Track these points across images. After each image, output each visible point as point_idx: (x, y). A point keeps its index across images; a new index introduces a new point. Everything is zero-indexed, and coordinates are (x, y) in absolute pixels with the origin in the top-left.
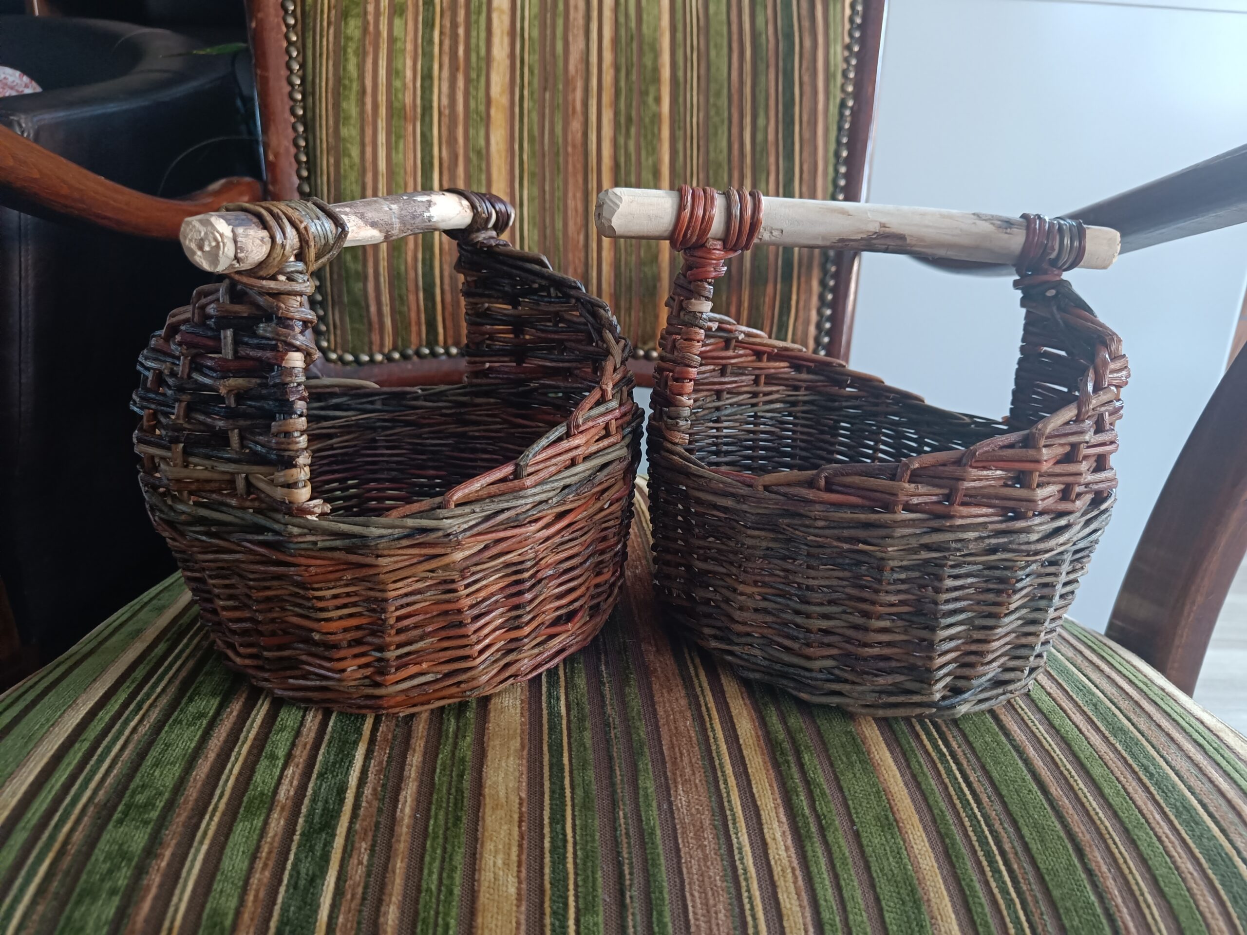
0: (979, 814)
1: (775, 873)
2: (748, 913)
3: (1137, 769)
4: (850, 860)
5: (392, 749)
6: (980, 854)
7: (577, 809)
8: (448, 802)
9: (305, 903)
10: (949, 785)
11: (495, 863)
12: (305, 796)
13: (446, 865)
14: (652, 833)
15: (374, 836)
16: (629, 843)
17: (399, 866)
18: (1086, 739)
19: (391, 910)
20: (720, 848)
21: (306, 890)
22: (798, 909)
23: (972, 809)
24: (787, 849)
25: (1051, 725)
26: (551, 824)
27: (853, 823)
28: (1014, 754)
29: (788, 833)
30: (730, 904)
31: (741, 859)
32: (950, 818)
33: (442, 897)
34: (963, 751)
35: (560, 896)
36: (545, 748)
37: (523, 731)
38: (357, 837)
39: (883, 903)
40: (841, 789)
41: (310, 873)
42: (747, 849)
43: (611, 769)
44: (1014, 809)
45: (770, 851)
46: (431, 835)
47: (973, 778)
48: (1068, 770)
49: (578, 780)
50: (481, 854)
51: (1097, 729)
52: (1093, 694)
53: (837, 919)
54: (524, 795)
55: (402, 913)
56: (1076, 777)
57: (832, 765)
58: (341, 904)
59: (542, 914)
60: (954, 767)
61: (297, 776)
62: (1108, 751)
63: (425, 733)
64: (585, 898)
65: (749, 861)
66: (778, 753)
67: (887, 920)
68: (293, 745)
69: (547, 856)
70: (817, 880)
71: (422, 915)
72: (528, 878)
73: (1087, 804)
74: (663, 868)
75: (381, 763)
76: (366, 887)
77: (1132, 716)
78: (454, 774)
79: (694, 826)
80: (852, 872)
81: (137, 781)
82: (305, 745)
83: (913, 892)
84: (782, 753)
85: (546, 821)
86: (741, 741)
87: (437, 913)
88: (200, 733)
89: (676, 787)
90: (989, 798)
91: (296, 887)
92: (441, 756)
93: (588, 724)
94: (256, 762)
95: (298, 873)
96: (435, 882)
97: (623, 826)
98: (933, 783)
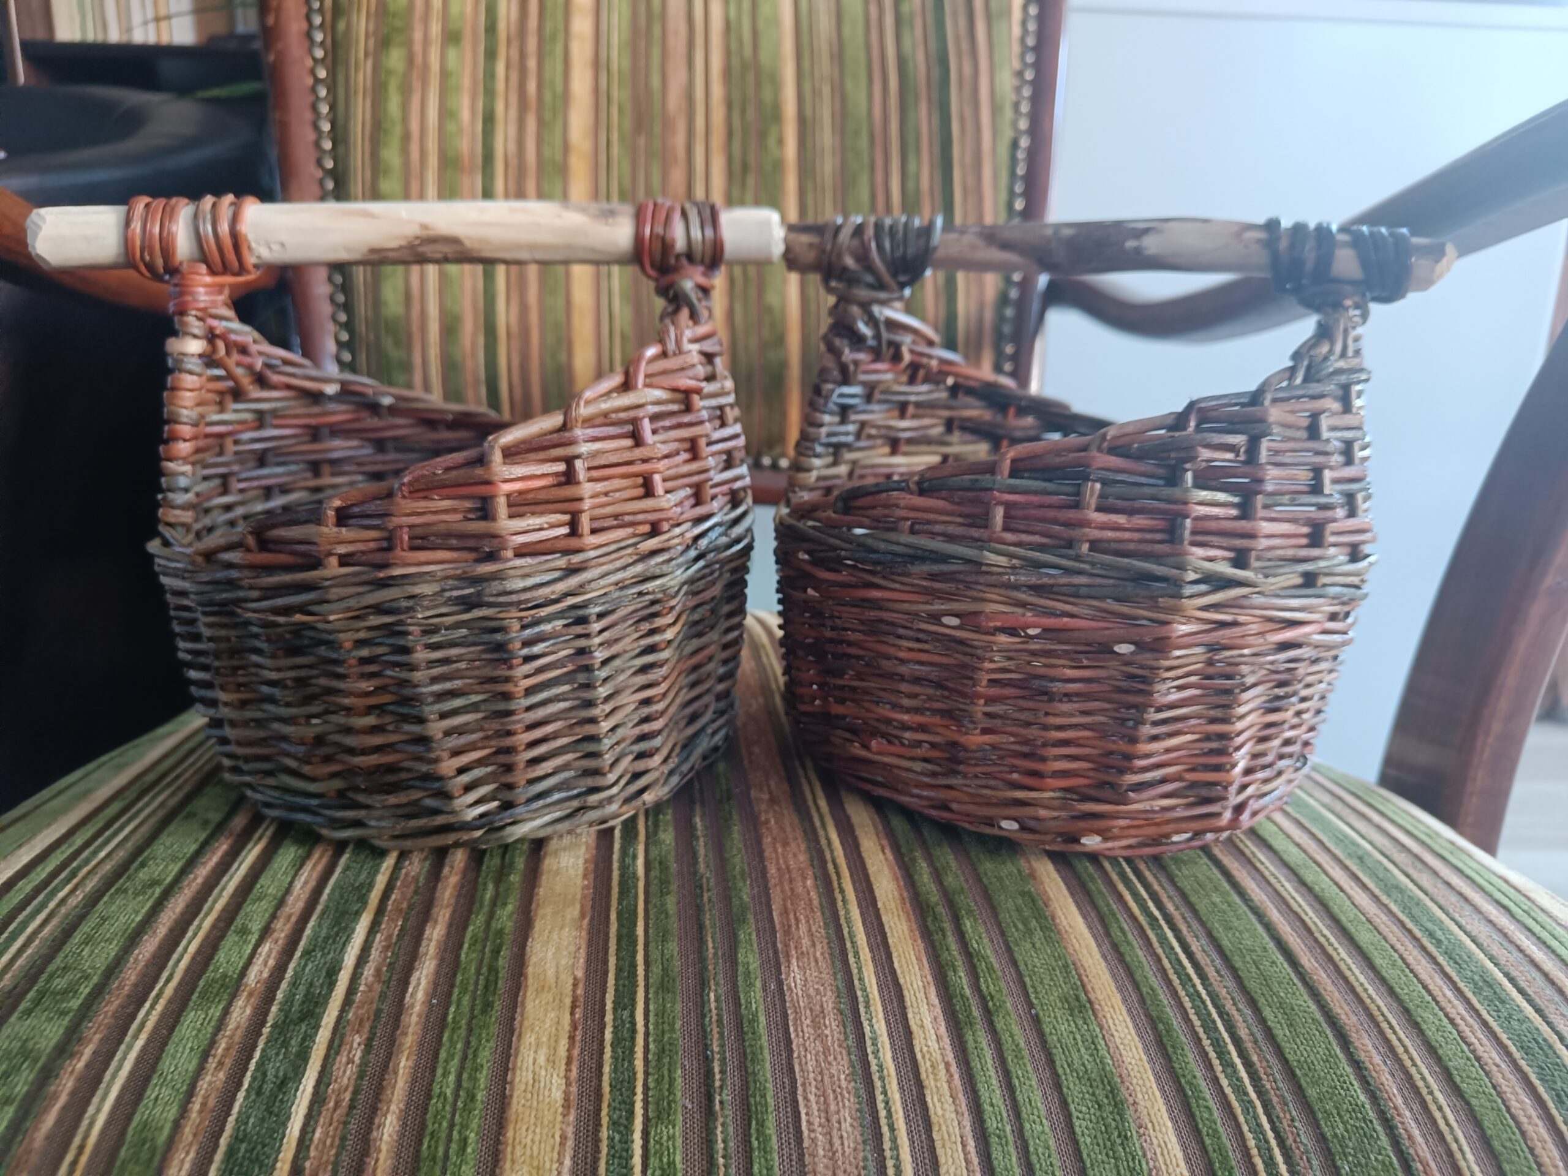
0: (1203, 993)
1: (922, 1070)
2: (883, 1122)
3: (1419, 934)
4: (1026, 1053)
5: (405, 920)
6: (1206, 1043)
7: (651, 991)
8: (476, 983)
9: (271, 1113)
10: (1163, 956)
11: (535, 1060)
12: (283, 978)
13: (468, 1064)
14: (754, 1020)
15: (373, 1028)
16: (721, 1034)
17: (404, 1064)
18: (1349, 898)
19: (388, 1122)
20: (846, 1039)
21: (273, 1096)
22: (954, 1116)
23: (1194, 986)
24: (939, 1039)
25: (1302, 883)
26: (615, 1010)
27: (1031, 1006)
28: (1252, 917)
29: (941, 1018)
30: (858, 1110)
31: (876, 1053)
32: (1164, 997)
33: (460, 1104)
34: (1182, 915)
35: (624, 1102)
36: (613, 916)
37: (584, 897)
38: (348, 1028)
39: (1072, 1107)
40: (1014, 963)
41: (281, 1074)
42: (884, 1039)
43: (701, 941)
44: (1252, 985)
45: (916, 1042)
46: (451, 1026)
47: (1195, 947)
48: (1324, 936)
49: (655, 954)
50: (517, 1050)
51: (1364, 887)
52: (1358, 845)
53: (1008, 1128)
54: (580, 974)
55: (404, 1125)
56: (1336, 945)
57: (1003, 933)
58: (320, 1114)
59: (598, 1125)
60: (1170, 934)
61: (274, 954)
62: (1379, 912)
63: (453, 901)
64: (657, 1104)
65: (887, 1055)
66: (929, 919)
67: (1078, 1130)
68: (274, 917)
69: (608, 1051)
70: (980, 1078)
71: (430, 1128)
72: (580, 1079)
73: (1352, 979)
74: (768, 1065)
75: (390, 936)
76: (356, 1093)
77: (1411, 871)
78: (487, 950)
79: (811, 1010)
80: (1029, 1068)
81: (58, 961)
82: (290, 916)
83: (1113, 1092)
84: (935, 919)
85: (609, 1006)
86: (880, 905)
87: (452, 1125)
88: (149, 904)
89: (789, 962)
90: (1218, 972)
91: (259, 1093)
92: (471, 928)
93: (674, 887)
94: (222, 937)
95: (265, 1074)
96: (452, 1086)
97: (714, 1012)
98: (1140, 953)
